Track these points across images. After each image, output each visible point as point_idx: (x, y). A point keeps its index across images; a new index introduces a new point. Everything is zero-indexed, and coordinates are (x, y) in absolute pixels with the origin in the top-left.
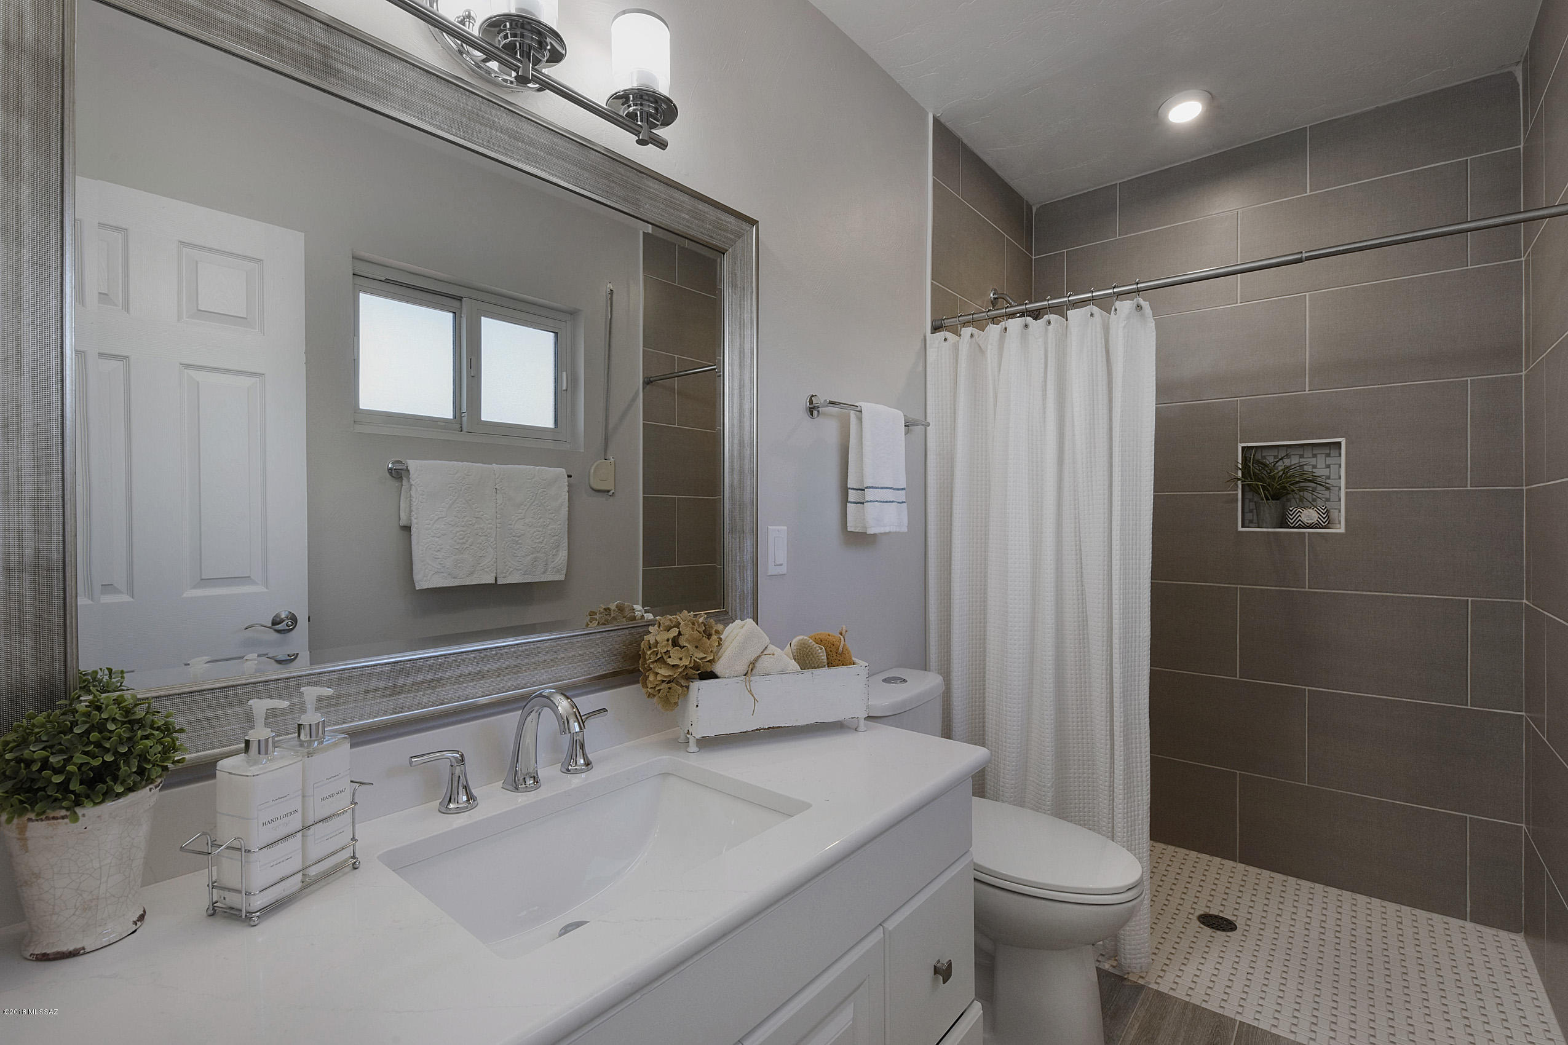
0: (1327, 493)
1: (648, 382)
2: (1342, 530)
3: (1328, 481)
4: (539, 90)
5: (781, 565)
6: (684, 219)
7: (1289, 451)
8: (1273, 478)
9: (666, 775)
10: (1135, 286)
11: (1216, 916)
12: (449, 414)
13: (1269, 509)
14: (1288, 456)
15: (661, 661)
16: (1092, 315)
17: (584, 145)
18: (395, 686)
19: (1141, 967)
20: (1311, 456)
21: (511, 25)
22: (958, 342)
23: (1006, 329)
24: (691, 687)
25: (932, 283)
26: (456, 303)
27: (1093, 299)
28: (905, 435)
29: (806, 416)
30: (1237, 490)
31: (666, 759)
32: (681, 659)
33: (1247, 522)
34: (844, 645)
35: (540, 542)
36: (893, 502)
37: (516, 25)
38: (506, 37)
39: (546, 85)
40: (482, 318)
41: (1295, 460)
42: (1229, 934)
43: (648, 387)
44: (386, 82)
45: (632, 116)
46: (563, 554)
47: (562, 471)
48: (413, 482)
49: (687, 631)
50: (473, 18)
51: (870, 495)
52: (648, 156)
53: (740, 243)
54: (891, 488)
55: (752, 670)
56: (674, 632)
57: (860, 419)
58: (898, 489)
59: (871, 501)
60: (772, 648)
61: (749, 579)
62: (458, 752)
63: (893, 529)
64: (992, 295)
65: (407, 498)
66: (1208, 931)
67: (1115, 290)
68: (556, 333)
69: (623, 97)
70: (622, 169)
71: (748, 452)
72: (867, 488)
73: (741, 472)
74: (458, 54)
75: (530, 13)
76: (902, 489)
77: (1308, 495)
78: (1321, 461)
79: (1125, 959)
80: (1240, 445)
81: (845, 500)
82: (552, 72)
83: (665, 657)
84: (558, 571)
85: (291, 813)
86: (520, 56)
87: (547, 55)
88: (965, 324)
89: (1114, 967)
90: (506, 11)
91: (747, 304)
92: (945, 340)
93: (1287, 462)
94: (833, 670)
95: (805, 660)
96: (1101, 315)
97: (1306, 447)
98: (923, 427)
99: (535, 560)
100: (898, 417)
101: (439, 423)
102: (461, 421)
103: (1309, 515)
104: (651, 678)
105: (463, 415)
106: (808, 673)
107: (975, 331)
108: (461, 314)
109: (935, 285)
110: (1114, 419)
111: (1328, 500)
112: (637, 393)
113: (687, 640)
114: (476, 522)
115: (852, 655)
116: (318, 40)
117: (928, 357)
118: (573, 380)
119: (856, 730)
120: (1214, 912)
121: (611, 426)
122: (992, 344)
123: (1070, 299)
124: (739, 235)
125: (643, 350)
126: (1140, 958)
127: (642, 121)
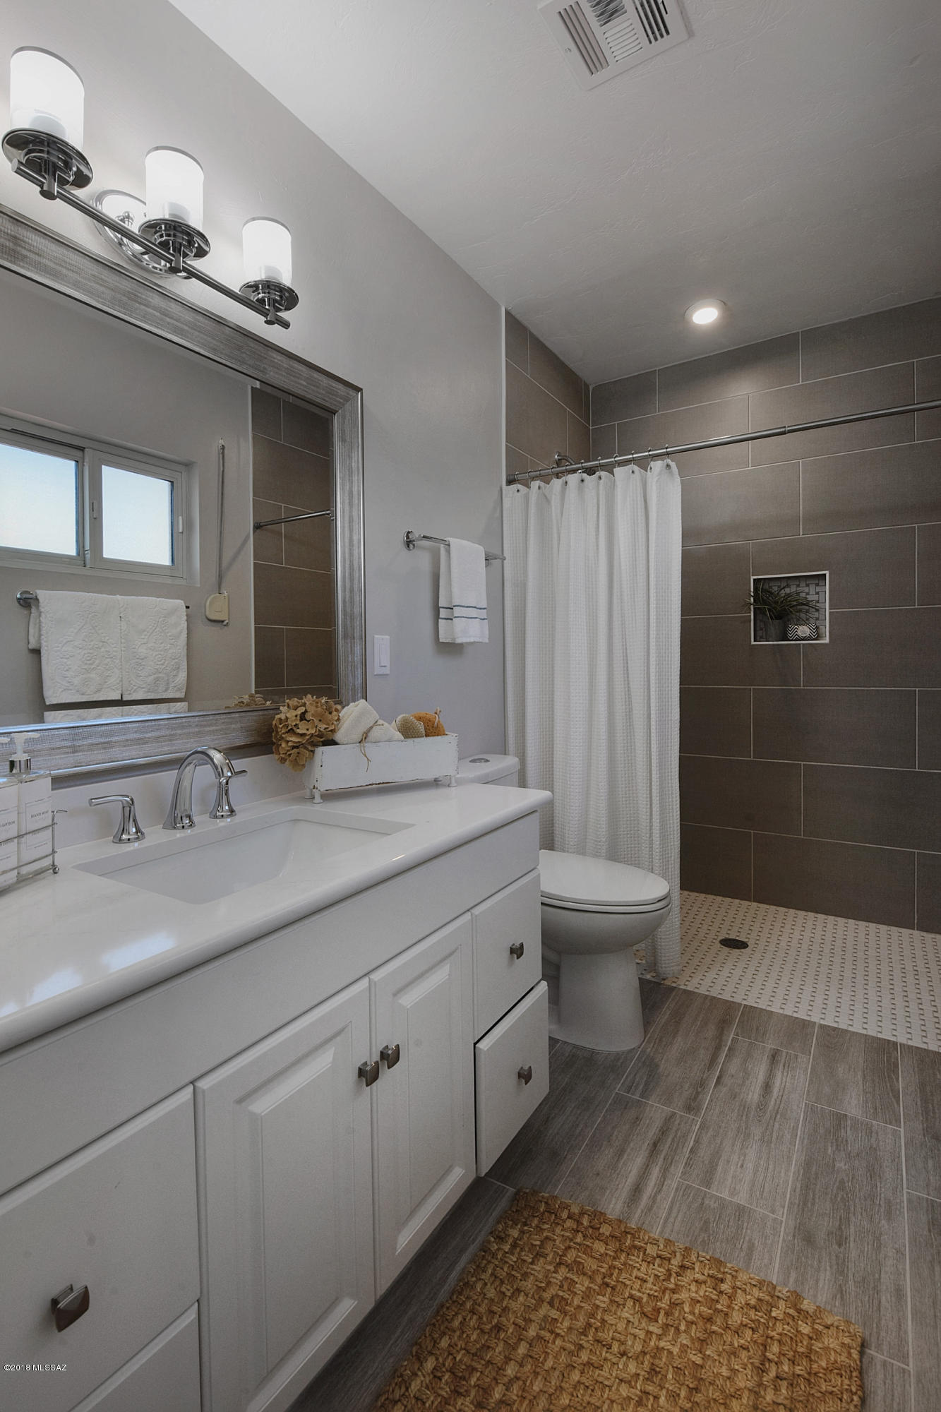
0: (817, 614)
1: (258, 527)
2: (827, 640)
3: (817, 605)
4: (186, 278)
5: (385, 666)
6: (303, 385)
7: (789, 582)
8: (776, 602)
9: (296, 821)
10: (665, 450)
11: (734, 940)
12: (71, 550)
13: (774, 626)
14: (788, 586)
15: (291, 731)
16: (633, 472)
17: (219, 321)
18: (74, 746)
19: (673, 973)
20: (804, 585)
21: (165, 227)
22: (528, 492)
23: (566, 482)
24: (316, 752)
25: (506, 445)
26: (79, 453)
27: (634, 459)
28: (486, 567)
29: (403, 548)
30: (750, 613)
31: (296, 809)
32: (308, 730)
33: (758, 638)
34: (439, 721)
35: (162, 664)
36: (476, 618)
37: (170, 227)
38: (161, 236)
39: (192, 274)
40: (103, 466)
41: (793, 589)
42: (742, 950)
43: (258, 531)
44: (62, 266)
45: (261, 301)
46: (183, 676)
47: (180, 603)
48: (42, 610)
49: (312, 709)
50: (132, 219)
51: (457, 612)
52: (273, 334)
53: (348, 406)
54: (475, 607)
55: (365, 738)
56: (302, 710)
57: (448, 552)
58: (480, 609)
59: (458, 617)
60: (380, 722)
61: (359, 676)
62: (128, 797)
63: (477, 639)
64: (556, 457)
65: (35, 624)
66: (726, 949)
67: (651, 453)
68: (172, 482)
69: (254, 287)
70: (252, 343)
71: (357, 575)
72: (455, 606)
73: (352, 591)
74: (119, 246)
75: (179, 218)
76: (484, 609)
77: (803, 615)
78: (812, 589)
79: (661, 968)
80: (752, 578)
81: (437, 617)
82: (199, 264)
83: (295, 729)
84: (179, 690)
85: (10, 823)
86: (173, 250)
87: (194, 250)
88: (533, 479)
89: (653, 977)
90: (161, 217)
91: (354, 455)
92: (518, 491)
93: (787, 590)
94: (430, 739)
95: (408, 731)
96: (640, 472)
97: (801, 579)
98: (501, 561)
99: (157, 679)
100: (480, 551)
101: (63, 559)
102: (85, 557)
103: (803, 630)
104: (284, 745)
105: (86, 552)
106: (410, 741)
107: (542, 484)
108: (83, 462)
109: (510, 447)
110: (650, 552)
111: (817, 619)
112: (248, 537)
113: (313, 715)
114: (102, 646)
115: (446, 729)
116: (9, 231)
117: (504, 505)
118: (189, 525)
119: (449, 786)
120: (732, 937)
121: (224, 564)
122: (555, 494)
123: (616, 459)
124: (347, 399)
125: (253, 499)
126: (672, 966)
127: (269, 305)
